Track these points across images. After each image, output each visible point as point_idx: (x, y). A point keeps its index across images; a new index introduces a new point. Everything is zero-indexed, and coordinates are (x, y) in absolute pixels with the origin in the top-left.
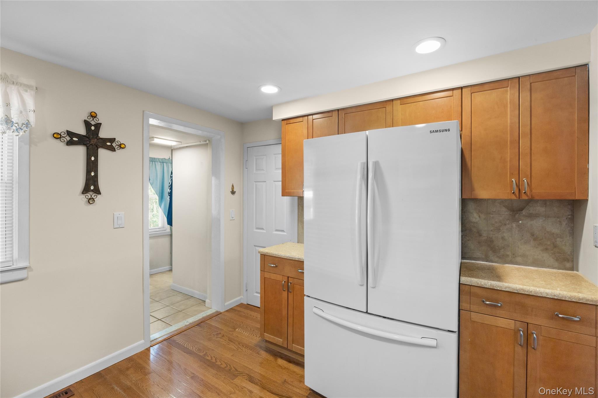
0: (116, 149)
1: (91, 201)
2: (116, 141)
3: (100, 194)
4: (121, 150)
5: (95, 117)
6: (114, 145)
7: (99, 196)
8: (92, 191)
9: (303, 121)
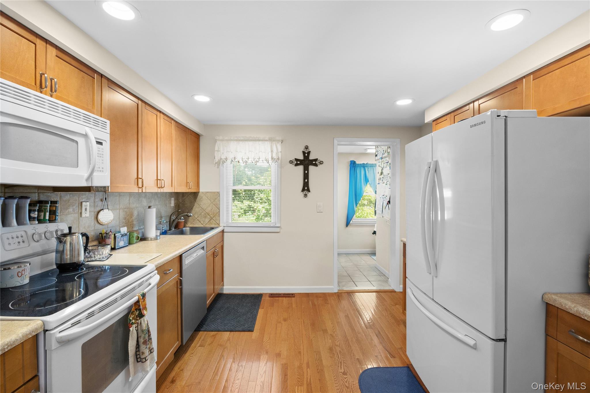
0: (318, 165)
1: (306, 196)
2: (318, 160)
3: (310, 192)
4: (321, 165)
5: (307, 148)
6: (317, 162)
7: (309, 193)
8: (306, 190)
9: (447, 120)
